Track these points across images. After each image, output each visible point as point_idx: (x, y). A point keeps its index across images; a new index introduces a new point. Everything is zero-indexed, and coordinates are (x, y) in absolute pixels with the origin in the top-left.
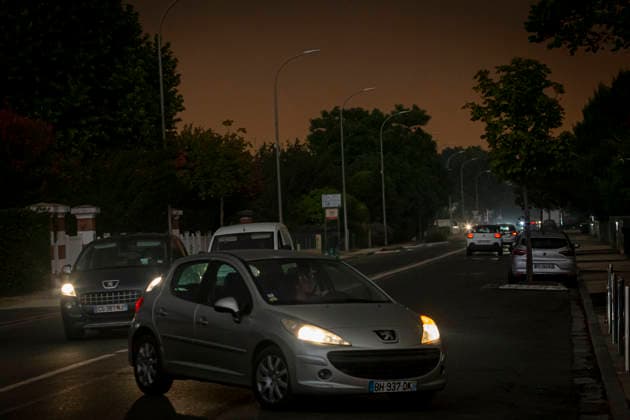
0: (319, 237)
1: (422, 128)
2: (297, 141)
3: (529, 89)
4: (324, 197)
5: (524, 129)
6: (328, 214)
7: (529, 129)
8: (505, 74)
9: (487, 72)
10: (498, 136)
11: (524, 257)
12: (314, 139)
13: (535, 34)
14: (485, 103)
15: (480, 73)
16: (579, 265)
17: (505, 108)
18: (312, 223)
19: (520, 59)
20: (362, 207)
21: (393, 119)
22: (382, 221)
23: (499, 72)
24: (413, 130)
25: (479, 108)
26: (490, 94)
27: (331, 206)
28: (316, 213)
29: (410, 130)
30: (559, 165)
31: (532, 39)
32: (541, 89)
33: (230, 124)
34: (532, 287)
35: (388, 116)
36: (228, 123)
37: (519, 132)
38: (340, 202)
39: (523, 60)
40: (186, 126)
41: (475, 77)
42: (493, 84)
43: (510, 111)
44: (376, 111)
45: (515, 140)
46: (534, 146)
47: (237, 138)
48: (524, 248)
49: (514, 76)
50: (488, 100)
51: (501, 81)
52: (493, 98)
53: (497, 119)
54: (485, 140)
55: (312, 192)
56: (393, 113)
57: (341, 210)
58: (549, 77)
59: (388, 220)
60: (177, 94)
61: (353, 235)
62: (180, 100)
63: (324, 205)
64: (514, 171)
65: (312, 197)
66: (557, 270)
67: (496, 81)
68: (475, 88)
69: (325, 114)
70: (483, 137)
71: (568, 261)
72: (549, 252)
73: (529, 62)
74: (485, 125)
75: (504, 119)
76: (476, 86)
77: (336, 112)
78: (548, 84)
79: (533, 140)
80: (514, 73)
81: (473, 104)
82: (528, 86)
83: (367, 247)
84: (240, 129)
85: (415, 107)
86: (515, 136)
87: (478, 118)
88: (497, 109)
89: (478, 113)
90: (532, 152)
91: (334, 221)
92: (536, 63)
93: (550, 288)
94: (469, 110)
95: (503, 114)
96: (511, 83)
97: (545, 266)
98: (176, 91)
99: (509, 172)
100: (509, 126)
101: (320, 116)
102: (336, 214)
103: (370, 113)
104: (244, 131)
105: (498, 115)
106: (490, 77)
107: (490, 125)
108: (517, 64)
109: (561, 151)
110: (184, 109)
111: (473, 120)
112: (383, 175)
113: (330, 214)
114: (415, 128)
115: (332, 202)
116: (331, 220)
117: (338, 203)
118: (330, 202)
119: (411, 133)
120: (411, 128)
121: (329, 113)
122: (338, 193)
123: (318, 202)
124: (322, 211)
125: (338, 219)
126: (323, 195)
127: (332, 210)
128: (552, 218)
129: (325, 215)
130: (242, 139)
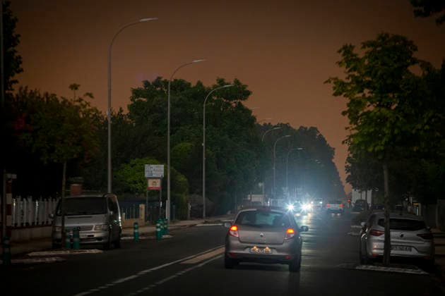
0: (142, 206)
1: (243, 102)
2: (121, 110)
3: (396, 66)
4: (147, 167)
5: (388, 106)
6: (150, 184)
7: (393, 107)
8: (370, 49)
9: (352, 47)
10: (361, 113)
11: (382, 238)
12: (135, 108)
13: (422, 9)
14: (348, 78)
15: (345, 48)
16: (437, 248)
17: (368, 85)
18: (132, 193)
19: (387, 35)
20: (182, 178)
21: (215, 93)
22: (201, 193)
23: (364, 47)
24: (234, 105)
25: (342, 84)
26: (355, 69)
27: (154, 176)
28: (135, 183)
29: (230, 104)
30: (423, 145)
31: (418, 13)
32: (407, 66)
33: (76, 89)
34: (389, 269)
35: (210, 90)
36: (74, 87)
37: (383, 110)
38: (163, 173)
39: (390, 36)
40: (21, 88)
41: (340, 51)
42: (358, 60)
43: (374, 88)
44: (199, 84)
45: (378, 117)
46: (399, 124)
47: (83, 102)
48: (382, 229)
49: (379, 52)
50: (353, 76)
51: (366, 57)
52: (356, 74)
53: (360, 95)
54: (346, 116)
55: (132, 162)
56: (215, 87)
57: (164, 181)
58: (415, 55)
59: (206, 192)
60: (16, 54)
61: (174, 206)
62: (18, 61)
63: (147, 175)
64: (376, 149)
65: (132, 166)
66: (414, 252)
67: (361, 56)
68: (340, 63)
69: (147, 84)
70: (344, 113)
71: (426, 244)
72: (406, 234)
73: (396, 38)
74: (348, 100)
75: (367, 95)
76: (340, 60)
77: (158, 82)
78: (414, 62)
79: (397, 118)
80: (379, 49)
81: (336, 79)
82: (395, 62)
83: (185, 219)
84: (87, 94)
85: (237, 82)
86: (378, 113)
87: (340, 94)
88: (361, 85)
89: (340, 88)
90: (396, 131)
91: (157, 192)
92: (404, 39)
93: (409, 271)
94: (332, 85)
95: (366, 91)
96: (377, 58)
97: (402, 248)
98: (15, 51)
99: (370, 150)
100: (372, 103)
101: (141, 86)
102: (158, 184)
103: (192, 86)
104: (91, 95)
105: (362, 91)
106: (354, 52)
107: (353, 101)
108: (383, 39)
109: (425, 131)
110: (22, 70)
111: (335, 95)
112: (204, 148)
113: (154, 184)
114: (235, 103)
115: (155, 173)
116: (153, 191)
117: (161, 174)
118: (153, 172)
119: (232, 107)
120: (231, 102)
121: (151, 84)
122: (161, 164)
123: (139, 171)
124: (144, 181)
125: (160, 189)
126: (146, 165)
127: (154, 180)
128: (364, 198)
129: (146, 184)
130: (88, 104)
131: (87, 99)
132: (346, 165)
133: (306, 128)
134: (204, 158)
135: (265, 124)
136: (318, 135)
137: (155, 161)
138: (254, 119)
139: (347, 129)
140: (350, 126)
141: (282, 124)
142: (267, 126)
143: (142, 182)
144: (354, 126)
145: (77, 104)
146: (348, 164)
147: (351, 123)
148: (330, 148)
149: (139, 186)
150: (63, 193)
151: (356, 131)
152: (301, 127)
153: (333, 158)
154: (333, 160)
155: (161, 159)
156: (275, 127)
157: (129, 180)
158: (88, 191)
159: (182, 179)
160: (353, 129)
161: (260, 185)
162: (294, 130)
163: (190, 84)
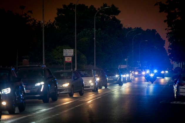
1: (116, 17)
4: (64, 51)
6: (66, 59)
11: (184, 87)
14: (167, 2)
21: (101, 11)
24: (111, 18)
27: (68, 55)
28: (59, 59)
35: (98, 9)
38: (73, 53)
44: (92, 7)
47: (27, 16)
48: (184, 82)
53: (173, 11)
56: (102, 7)
57: (73, 58)
63: (64, 55)
65: (57, 50)
69: (64, 6)
70: (165, 21)
75: (177, 11)
77: (71, 5)
81: (160, 3)
84: (29, 11)
85: (113, 6)
87: (163, 11)
100: (179, 15)
102: (70, 60)
103: (89, 7)
104: (31, 12)
105: (174, 9)
107: (169, 14)
112: (95, 40)
113: (68, 60)
114: (112, 17)
115: (69, 53)
116: (68, 63)
117: (72, 54)
118: (68, 53)
119: (110, 19)
120: (110, 16)
121: (67, 6)
122: (72, 49)
123: (61, 53)
124: (63, 58)
125: (72, 62)
126: (64, 50)
127: (69, 57)
128: (179, 66)
129: (64, 60)
130: (30, 17)
131: (29, 14)
132: (169, 49)
133: (150, 30)
134: (95, 46)
135: (128, 28)
136: (156, 33)
137: (69, 47)
138: (121, 25)
139: (166, 29)
140: (168, 28)
141: (137, 28)
142: (130, 29)
143: (62, 59)
144: (170, 28)
145: (24, 17)
146: (169, 48)
147: (168, 26)
148: (163, 40)
149: (61, 61)
150: (17, 64)
151: (171, 31)
152: (148, 29)
153: (164, 45)
154: (164, 47)
155: (72, 47)
156: (134, 29)
157: (55, 57)
158: (34, 63)
159: (84, 57)
160: (169, 30)
161: (125, 60)
162: (144, 31)
163: (87, 7)
